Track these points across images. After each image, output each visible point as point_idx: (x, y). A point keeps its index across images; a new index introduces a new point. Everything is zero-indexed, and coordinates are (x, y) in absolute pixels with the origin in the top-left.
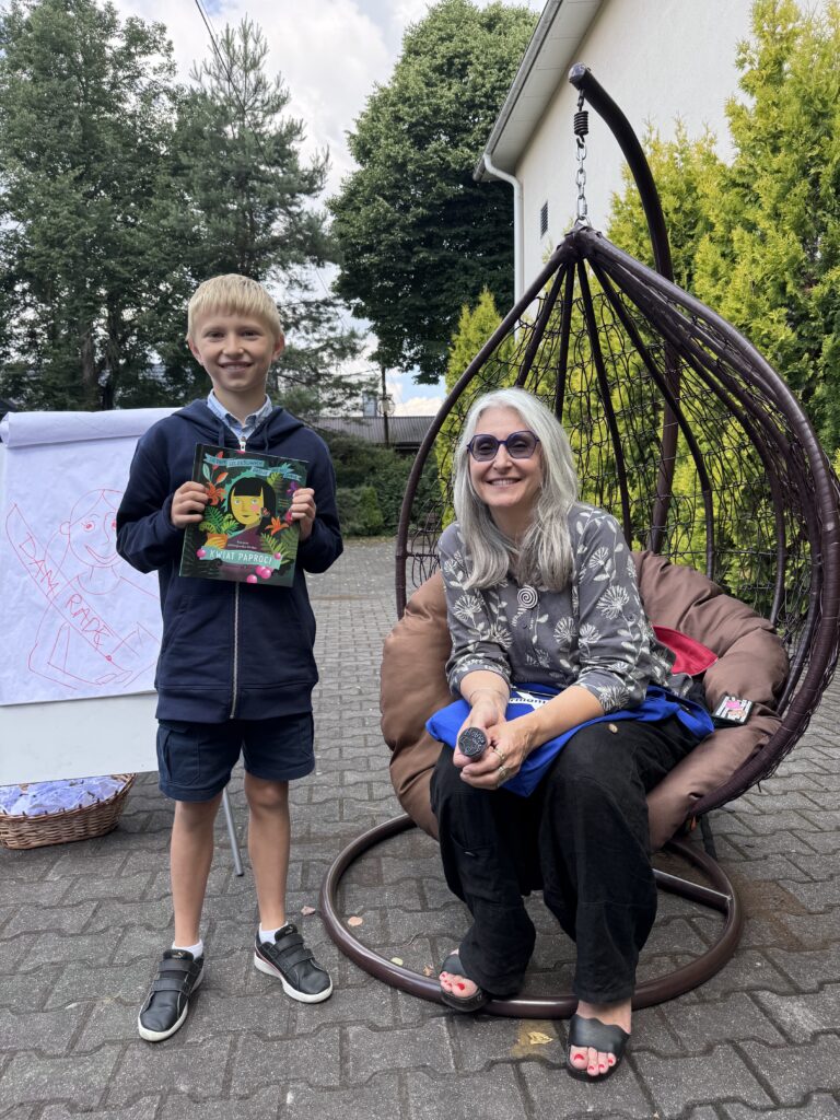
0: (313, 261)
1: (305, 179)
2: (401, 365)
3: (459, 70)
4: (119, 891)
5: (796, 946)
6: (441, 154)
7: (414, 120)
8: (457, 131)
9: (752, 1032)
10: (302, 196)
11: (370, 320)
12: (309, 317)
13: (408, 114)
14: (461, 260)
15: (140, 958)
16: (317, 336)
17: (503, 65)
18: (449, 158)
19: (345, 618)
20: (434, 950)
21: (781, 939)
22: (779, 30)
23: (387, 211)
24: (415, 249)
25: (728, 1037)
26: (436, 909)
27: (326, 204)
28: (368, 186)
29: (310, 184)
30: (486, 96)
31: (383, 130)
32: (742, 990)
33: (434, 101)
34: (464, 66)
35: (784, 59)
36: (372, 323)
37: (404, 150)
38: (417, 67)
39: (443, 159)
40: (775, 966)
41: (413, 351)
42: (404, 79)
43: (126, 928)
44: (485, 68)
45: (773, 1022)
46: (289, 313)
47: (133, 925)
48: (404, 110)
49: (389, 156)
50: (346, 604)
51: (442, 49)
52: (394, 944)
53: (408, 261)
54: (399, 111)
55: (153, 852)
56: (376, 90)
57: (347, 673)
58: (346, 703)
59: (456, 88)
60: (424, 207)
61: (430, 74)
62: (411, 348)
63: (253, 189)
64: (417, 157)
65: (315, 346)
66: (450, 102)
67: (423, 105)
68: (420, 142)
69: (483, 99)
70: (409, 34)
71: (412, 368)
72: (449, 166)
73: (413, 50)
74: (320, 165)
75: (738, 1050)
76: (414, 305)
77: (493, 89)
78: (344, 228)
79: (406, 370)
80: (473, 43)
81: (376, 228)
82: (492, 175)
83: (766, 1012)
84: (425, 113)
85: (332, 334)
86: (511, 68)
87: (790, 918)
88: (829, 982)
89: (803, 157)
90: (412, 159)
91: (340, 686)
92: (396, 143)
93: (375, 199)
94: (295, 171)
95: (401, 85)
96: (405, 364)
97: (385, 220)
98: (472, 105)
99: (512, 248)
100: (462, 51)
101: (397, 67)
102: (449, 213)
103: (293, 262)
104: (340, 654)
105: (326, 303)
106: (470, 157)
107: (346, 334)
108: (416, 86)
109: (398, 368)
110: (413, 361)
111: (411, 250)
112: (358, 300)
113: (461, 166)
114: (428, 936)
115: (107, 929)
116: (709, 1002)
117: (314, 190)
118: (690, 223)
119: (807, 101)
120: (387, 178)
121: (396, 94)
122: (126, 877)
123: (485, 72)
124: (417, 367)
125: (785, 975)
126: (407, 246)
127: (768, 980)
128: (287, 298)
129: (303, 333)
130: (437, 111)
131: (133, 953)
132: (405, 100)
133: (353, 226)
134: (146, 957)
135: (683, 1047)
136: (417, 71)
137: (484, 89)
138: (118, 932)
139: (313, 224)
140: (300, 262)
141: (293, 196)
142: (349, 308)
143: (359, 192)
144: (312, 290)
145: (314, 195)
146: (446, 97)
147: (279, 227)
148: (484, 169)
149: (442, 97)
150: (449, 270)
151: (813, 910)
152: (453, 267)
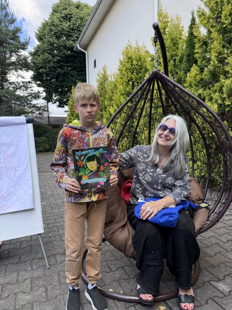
0: (25, 70)
1: (22, 45)
2: (52, 101)
3: (69, 19)
4: (8, 280)
5: (213, 267)
6: (64, 42)
7: (56, 31)
8: (68, 36)
9: (215, 295)
10: (21, 50)
11: (43, 88)
12: (24, 86)
13: (54, 29)
14: (71, 73)
15: (25, 305)
16: (27, 92)
17: (82, 19)
18: (67, 43)
19: (48, 178)
20: (120, 285)
21: (209, 265)
22: (164, 20)
23: (48, 57)
24: (57, 69)
25: (210, 297)
26: (115, 271)
27: (29, 53)
28: (42, 49)
29: (24, 47)
30: (77, 27)
31: (47, 33)
32: (207, 282)
33: (62, 26)
34: (71, 18)
35: (166, 28)
36: (44, 89)
37: (53, 39)
38: (56, 16)
39: (65, 43)
40: (211, 273)
41: (56, 98)
42: (53, 19)
43: (16, 294)
44: (77, 19)
45: (218, 290)
46: (17, 85)
47: (18, 293)
48: (53, 28)
49: (48, 41)
50: (46, 174)
51: (64, 12)
52: (107, 284)
53: (55, 72)
54: (51, 28)
55: (14, 264)
56: (44, 21)
57: (56, 196)
58: (59, 206)
59: (68, 23)
60: (60, 57)
61: (61, 19)
62: (55, 97)
63: (5, 46)
64: (57, 42)
65: (26, 95)
66: (66, 28)
67: (59, 27)
68: (58, 38)
69: (76, 28)
70: (53, 6)
71: (56, 103)
72: (67, 46)
73: (55, 11)
74: (27, 41)
75: (214, 301)
76: (56, 85)
77: (79, 25)
78: (35, 61)
79: (54, 103)
80: (73, 12)
81: (45, 62)
82: (79, 50)
83: (215, 288)
84: (59, 30)
85: (32, 92)
86: (84, 20)
87: (208, 259)
88: (226, 276)
89: (171, 54)
90: (56, 42)
91: (55, 201)
92: (51, 38)
93: (44, 53)
94: (20, 42)
95: (52, 21)
96: (54, 101)
97: (48, 60)
98: (73, 29)
99: (85, 71)
100: (70, 13)
101: (50, 15)
102: (67, 59)
103: (19, 69)
104: (51, 190)
105: (29, 82)
106: (73, 44)
107: (36, 92)
108: (57, 22)
109: (52, 102)
110: (56, 100)
111: (56, 69)
112: (38, 82)
113: (70, 46)
114: (116, 280)
115: (8, 296)
116: (200, 287)
117: (25, 49)
118: (140, 68)
119: (172, 40)
120: (48, 47)
121: (50, 23)
122: (8, 275)
123: (77, 20)
124: (58, 103)
125: (214, 276)
126: (55, 68)
127: (211, 278)
128: (17, 80)
129: (22, 91)
130: (63, 29)
131: (22, 303)
132: (53, 25)
133: (38, 60)
134: (27, 304)
135: (200, 303)
136: (56, 17)
137: (76, 25)
138: (13, 296)
139: (25, 59)
140: (21, 70)
141: (18, 50)
142: (36, 84)
143: (39, 50)
144: (25, 78)
145: (25, 50)
146: (66, 26)
147: (14, 59)
148: (77, 48)
149: (64, 26)
150: (67, 76)
151: (212, 255)
152: (68, 75)
